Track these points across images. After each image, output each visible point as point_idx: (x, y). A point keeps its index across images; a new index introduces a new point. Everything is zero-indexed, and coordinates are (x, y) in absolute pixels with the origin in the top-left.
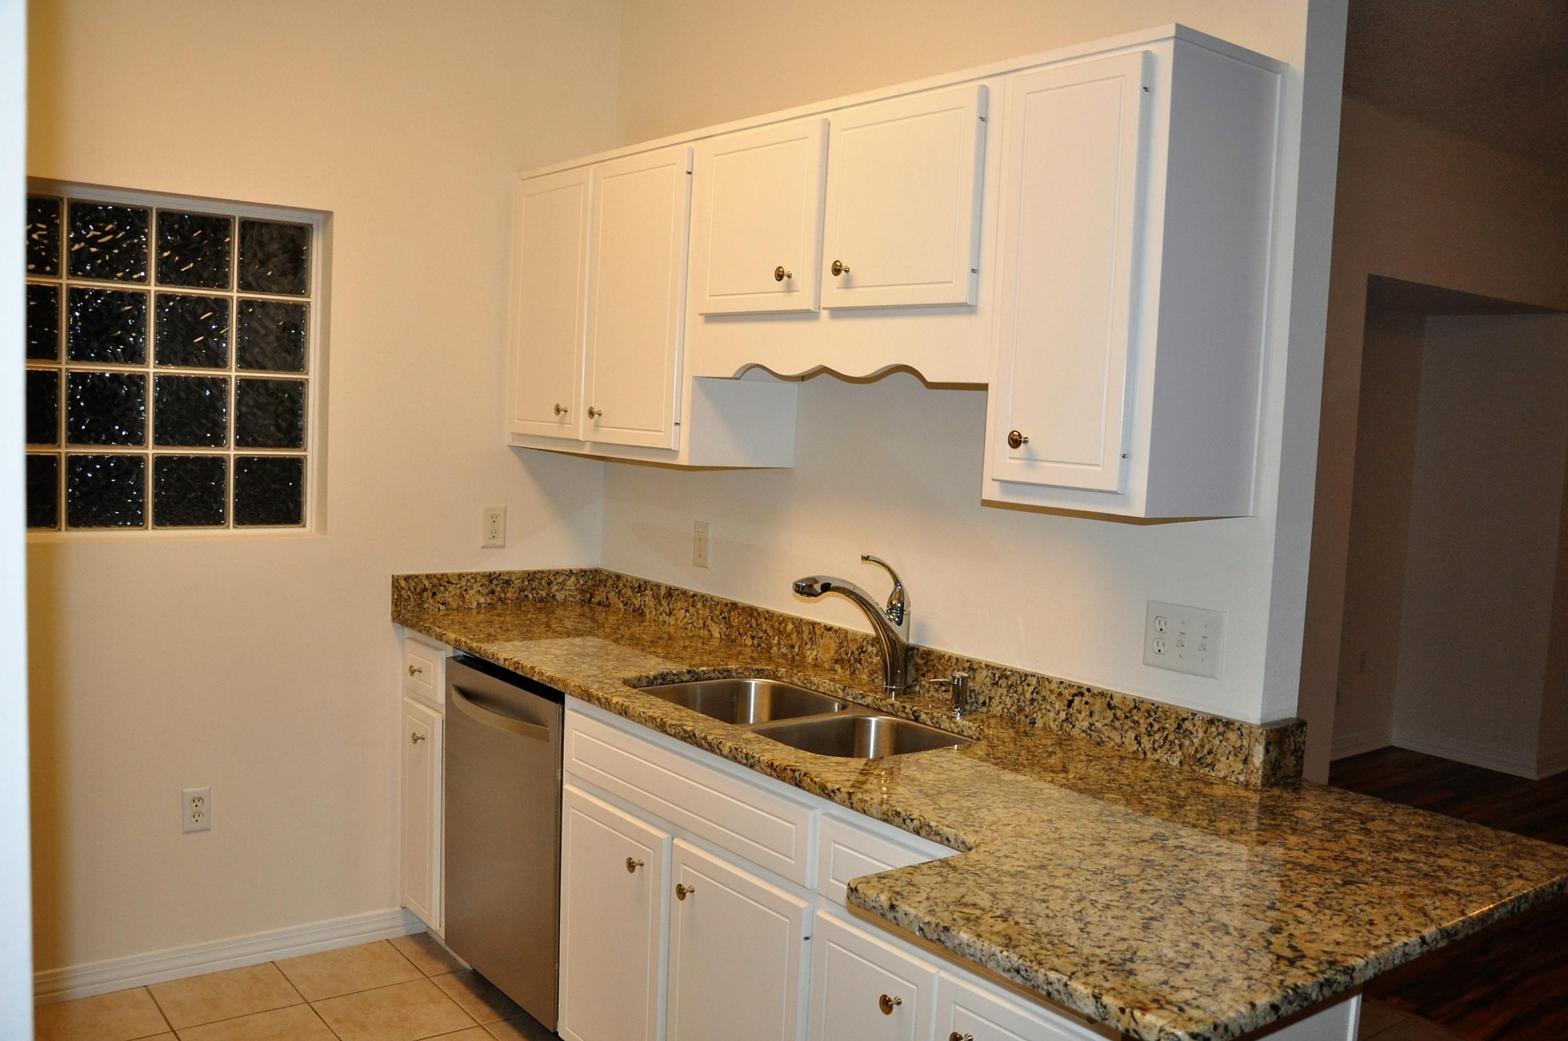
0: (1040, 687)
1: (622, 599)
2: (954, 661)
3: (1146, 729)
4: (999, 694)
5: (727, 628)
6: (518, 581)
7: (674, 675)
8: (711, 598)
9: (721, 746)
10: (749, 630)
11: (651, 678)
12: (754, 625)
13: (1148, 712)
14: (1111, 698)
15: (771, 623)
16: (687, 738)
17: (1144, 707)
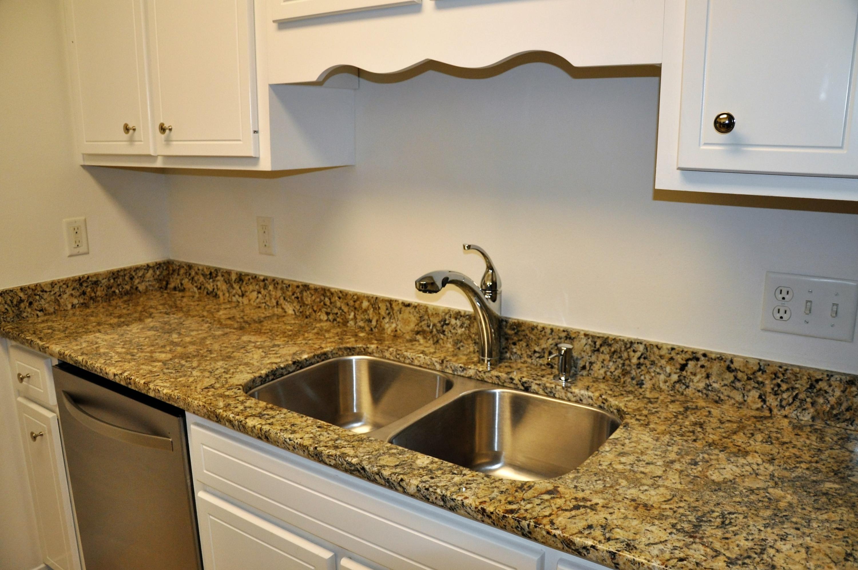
0: (648, 353)
1: (195, 284)
2: (549, 331)
3: (773, 389)
4: (601, 359)
5: (301, 306)
6: (104, 281)
7: (282, 368)
8: (282, 282)
9: (403, 484)
10: (323, 307)
11: (264, 376)
12: (328, 303)
13: (775, 374)
14: (732, 362)
15: (346, 301)
16: (354, 470)
17: (769, 370)
